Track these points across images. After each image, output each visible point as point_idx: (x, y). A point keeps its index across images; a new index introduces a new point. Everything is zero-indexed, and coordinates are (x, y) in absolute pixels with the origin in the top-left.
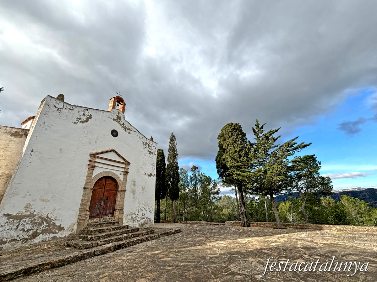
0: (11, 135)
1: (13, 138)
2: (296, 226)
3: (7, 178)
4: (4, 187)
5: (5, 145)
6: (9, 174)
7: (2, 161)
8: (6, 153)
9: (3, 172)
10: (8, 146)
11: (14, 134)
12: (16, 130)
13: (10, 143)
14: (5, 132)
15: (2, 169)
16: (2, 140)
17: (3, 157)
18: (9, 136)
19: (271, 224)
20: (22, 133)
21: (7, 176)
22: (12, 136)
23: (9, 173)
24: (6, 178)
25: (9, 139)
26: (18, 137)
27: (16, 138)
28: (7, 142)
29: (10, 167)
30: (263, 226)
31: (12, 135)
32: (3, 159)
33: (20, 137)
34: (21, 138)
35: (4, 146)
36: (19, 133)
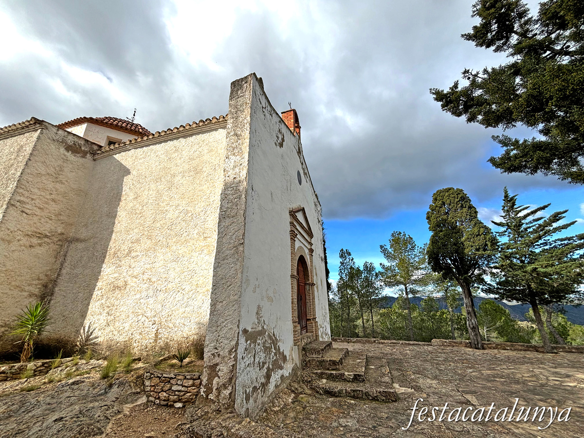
0: (66, 149)
1: (69, 154)
2: (569, 348)
3: (61, 243)
4: (55, 262)
5: (56, 170)
6: (63, 234)
7: (52, 203)
8: (58, 186)
9: (53, 228)
10: (61, 173)
11: (71, 146)
12: (76, 139)
13: (65, 165)
14: (55, 139)
15: (50, 222)
16: (50, 156)
17: (51, 194)
18: (62, 150)
19: (523, 346)
20: (86, 148)
21: (60, 237)
22: (68, 151)
23: (63, 231)
24: (58, 243)
25: (63, 156)
26: (78, 155)
27: (75, 156)
28: (60, 162)
29: (65, 218)
30: (509, 348)
31: (68, 148)
32: (53, 200)
33: (82, 157)
34: (84, 159)
35: (53, 170)
36: (80, 147)
